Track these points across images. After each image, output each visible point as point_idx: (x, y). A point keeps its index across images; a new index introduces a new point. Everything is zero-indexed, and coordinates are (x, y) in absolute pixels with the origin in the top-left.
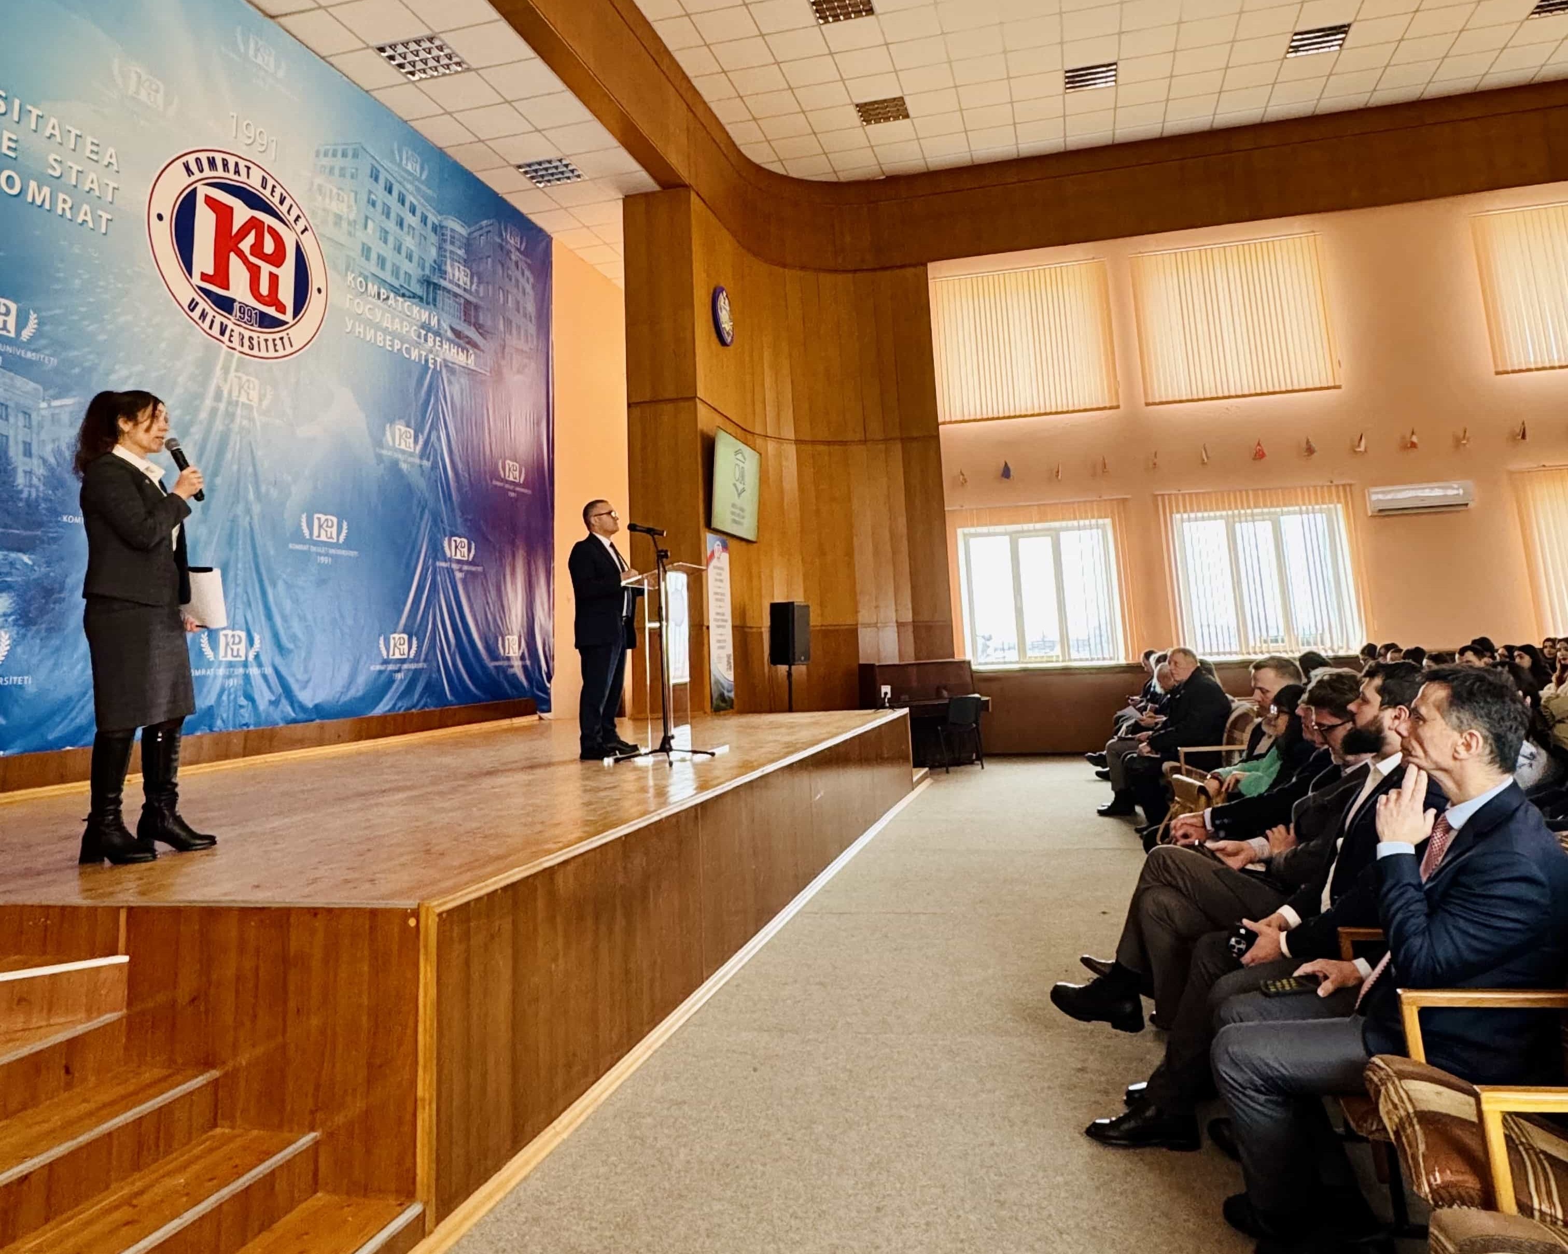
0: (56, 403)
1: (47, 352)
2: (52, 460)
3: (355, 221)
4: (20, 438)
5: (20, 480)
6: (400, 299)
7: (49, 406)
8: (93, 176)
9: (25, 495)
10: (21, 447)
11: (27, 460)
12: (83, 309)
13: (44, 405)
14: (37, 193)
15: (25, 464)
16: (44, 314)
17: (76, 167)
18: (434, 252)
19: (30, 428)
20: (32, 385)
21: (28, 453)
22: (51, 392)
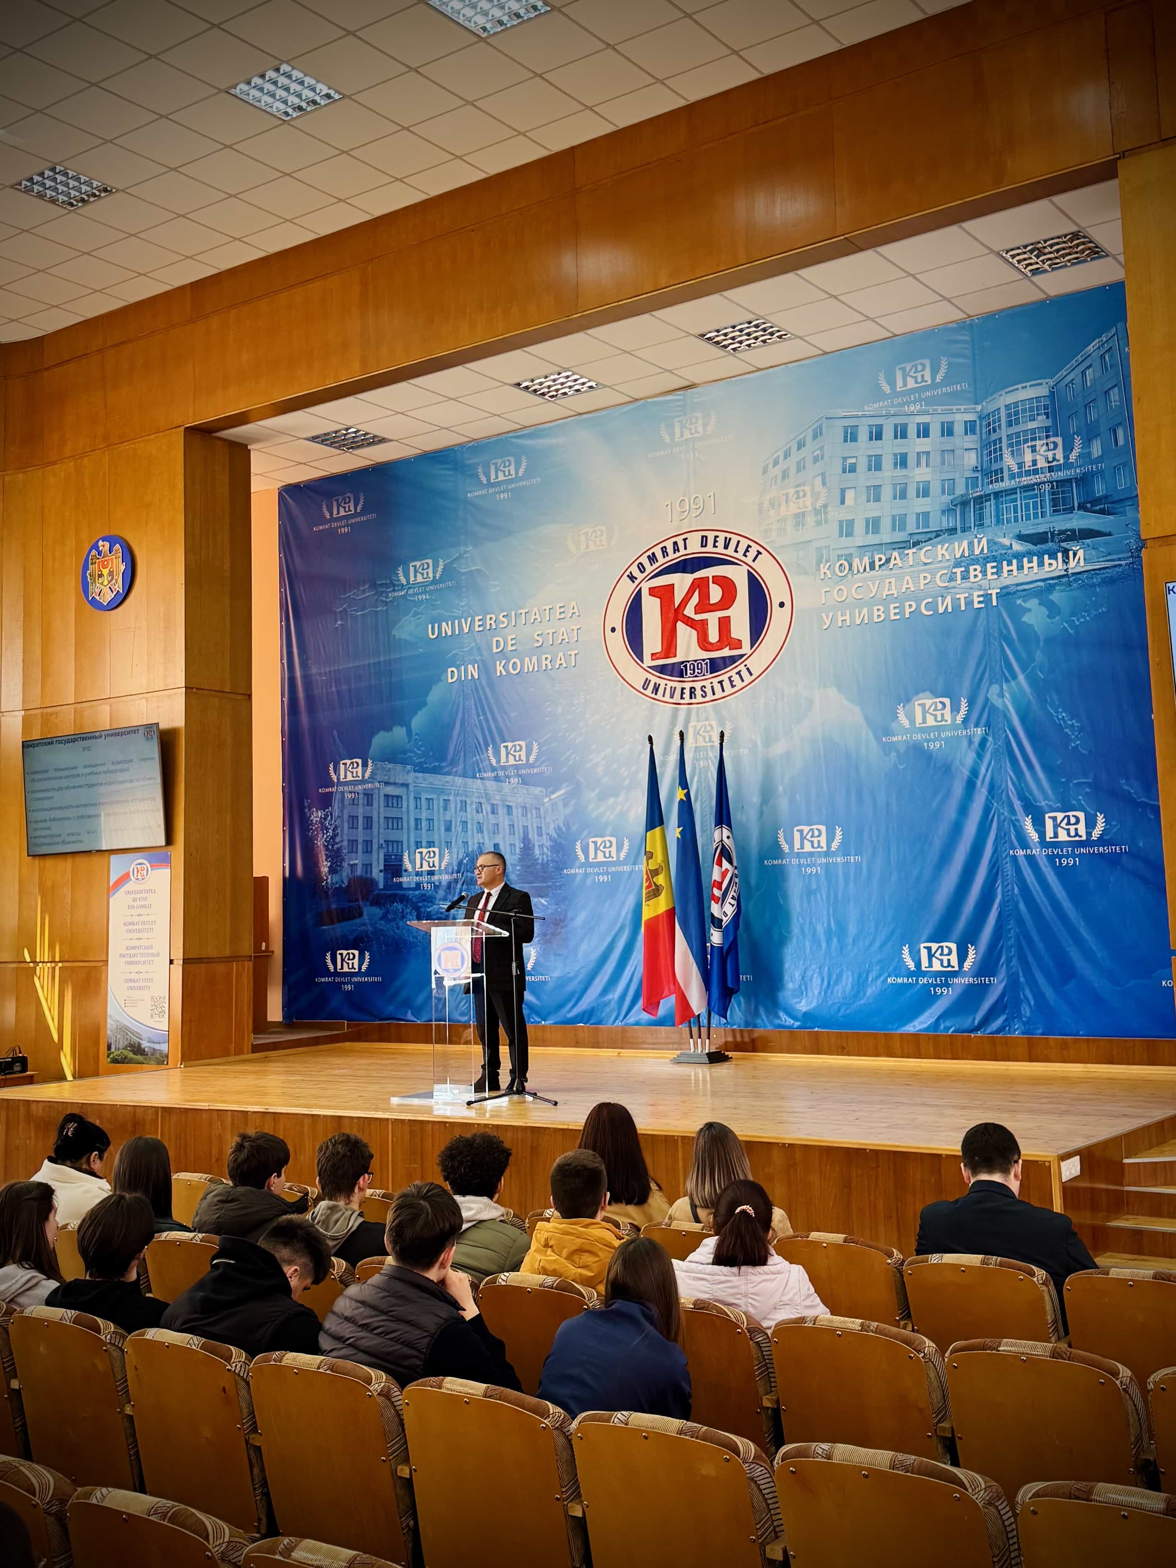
0: (553, 796)
1: (547, 763)
2: (555, 835)
3: (825, 506)
4: (535, 825)
5: (537, 852)
6: (910, 551)
7: (550, 799)
8: (563, 629)
9: (540, 861)
10: (536, 831)
11: (540, 838)
12: (565, 726)
13: (546, 800)
14: (530, 664)
15: (539, 841)
16: (541, 741)
17: (551, 631)
18: (972, 459)
19: (540, 817)
20: (539, 789)
21: (540, 834)
22: (550, 790)
